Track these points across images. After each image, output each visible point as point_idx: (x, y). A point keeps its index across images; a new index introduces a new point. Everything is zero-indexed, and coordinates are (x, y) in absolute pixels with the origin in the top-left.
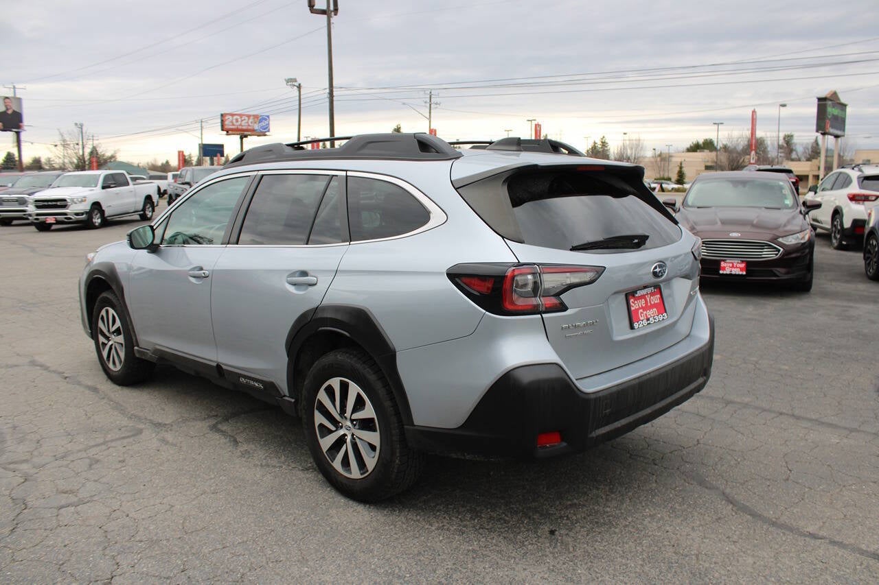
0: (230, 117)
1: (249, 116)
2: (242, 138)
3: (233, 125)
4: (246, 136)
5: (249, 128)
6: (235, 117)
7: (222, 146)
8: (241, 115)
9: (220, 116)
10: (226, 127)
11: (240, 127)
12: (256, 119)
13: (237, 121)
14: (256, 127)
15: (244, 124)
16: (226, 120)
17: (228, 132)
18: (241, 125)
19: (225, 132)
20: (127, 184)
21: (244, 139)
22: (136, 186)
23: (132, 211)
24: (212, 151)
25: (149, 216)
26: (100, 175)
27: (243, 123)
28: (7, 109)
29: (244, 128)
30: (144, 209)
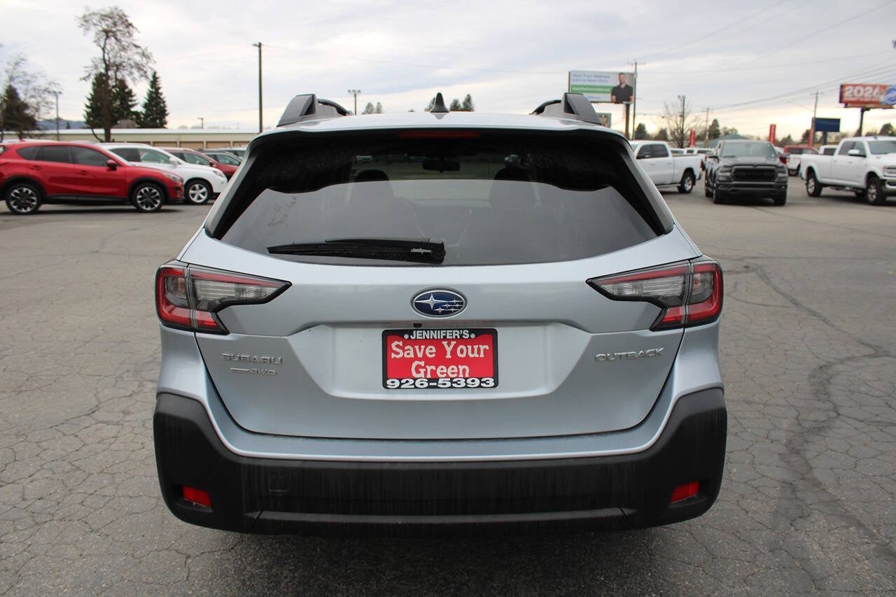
0: (851, 88)
1: (874, 87)
2: (863, 112)
3: (853, 97)
4: (868, 109)
5: (873, 100)
6: (857, 88)
7: (838, 121)
8: (864, 86)
9: (839, 87)
10: (845, 99)
11: (862, 99)
12: (883, 91)
13: (859, 92)
14: (882, 99)
15: (868, 95)
16: (845, 92)
17: (847, 104)
18: (863, 97)
19: (843, 105)
20: (667, 155)
21: (866, 113)
22: (675, 158)
23: (669, 182)
24: (827, 126)
25: (687, 189)
26: (637, 146)
27: (866, 94)
28: (621, 84)
29: (867, 100)
30: (682, 182)
